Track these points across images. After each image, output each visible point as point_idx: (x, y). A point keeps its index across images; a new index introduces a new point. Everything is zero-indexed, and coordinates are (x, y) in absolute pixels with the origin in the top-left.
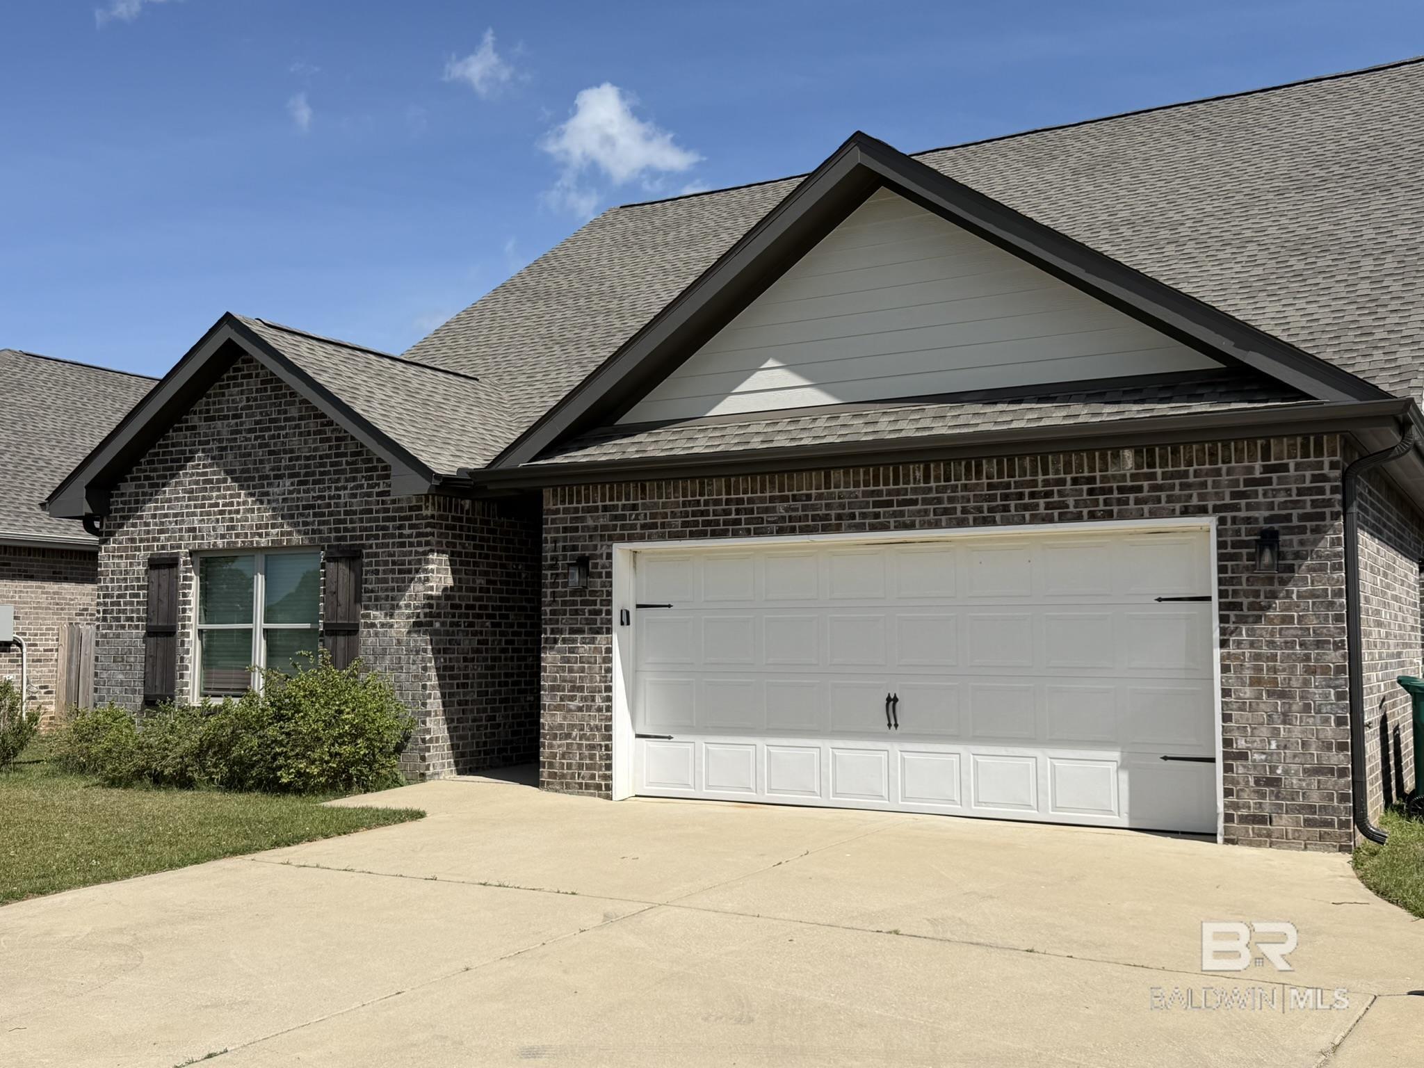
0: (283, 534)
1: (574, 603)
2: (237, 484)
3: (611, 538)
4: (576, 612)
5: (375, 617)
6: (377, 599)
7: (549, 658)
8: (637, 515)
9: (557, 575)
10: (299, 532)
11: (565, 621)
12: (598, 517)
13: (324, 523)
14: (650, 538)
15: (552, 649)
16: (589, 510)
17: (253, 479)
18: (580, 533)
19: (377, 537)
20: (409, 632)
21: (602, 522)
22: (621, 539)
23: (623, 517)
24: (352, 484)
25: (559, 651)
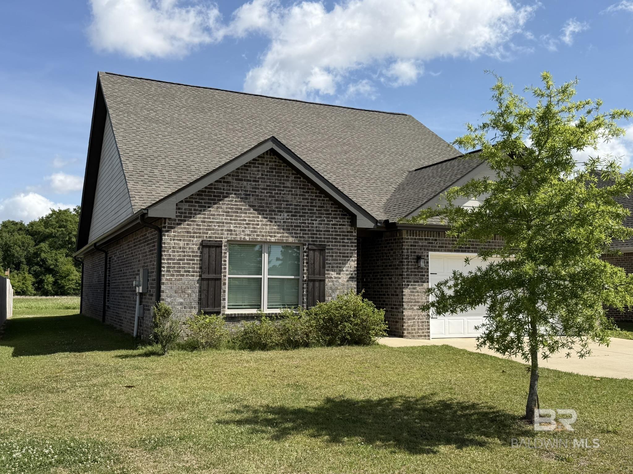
0: (283, 237)
1: (415, 272)
2: (256, 212)
3: (428, 250)
4: (416, 275)
5: (332, 275)
6: (332, 267)
7: (406, 291)
8: (437, 243)
9: (409, 262)
10: (293, 237)
11: (412, 278)
12: (423, 242)
13: (306, 234)
14: (441, 251)
15: (407, 288)
16: (420, 239)
17: (266, 211)
18: (417, 247)
19: (332, 242)
20: (348, 281)
21: (424, 244)
22: (432, 250)
23: (432, 243)
24: (320, 219)
25: (410, 289)
